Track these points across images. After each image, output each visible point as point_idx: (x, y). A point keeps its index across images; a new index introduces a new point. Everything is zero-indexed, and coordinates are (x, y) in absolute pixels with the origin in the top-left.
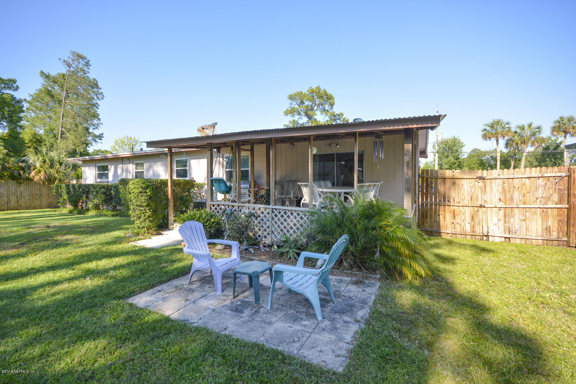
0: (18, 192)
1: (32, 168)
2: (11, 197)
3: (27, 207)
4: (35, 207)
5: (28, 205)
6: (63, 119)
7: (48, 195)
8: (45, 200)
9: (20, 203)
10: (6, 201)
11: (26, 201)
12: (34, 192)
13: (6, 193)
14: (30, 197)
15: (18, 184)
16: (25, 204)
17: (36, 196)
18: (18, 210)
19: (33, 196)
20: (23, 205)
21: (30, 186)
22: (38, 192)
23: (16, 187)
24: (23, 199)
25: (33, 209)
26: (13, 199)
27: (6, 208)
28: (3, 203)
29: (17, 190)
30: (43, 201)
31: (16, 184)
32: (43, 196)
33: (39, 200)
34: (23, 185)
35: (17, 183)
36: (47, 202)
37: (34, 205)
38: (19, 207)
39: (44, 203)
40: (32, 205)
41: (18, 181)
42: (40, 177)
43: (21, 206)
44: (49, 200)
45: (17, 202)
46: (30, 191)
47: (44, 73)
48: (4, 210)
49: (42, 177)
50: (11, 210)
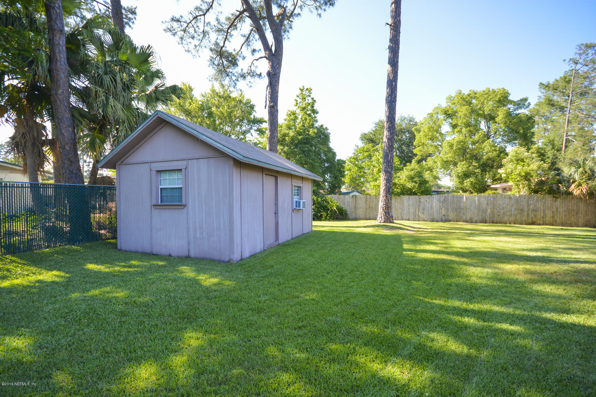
0: (554, 207)
1: (571, 181)
2: (547, 212)
3: (562, 223)
4: (570, 224)
5: (563, 222)
6: (568, 125)
7: (586, 211)
8: (582, 218)
9: (555, 219)
10: (542, 216)
11: (562, 217)
12: (570, 208)
13: (542, 208)
14: (566, 213)
15: (554, 199)
16: (561, 220)
17: (573, 212)
18: (553, 225)
19: (569, 212)
20: (558, 221)
21: (566, 201)
22: (575, 208)
23: (552, 202)
24: (559, 214)
25: (568, 226)
26: (549, 214)
27: (541, 223)
28: (539, 217)
29: (553, 205)
30: (580, 219)
31: (552, 199)
32: (580, 212)
33: (575, 217)
34: (559, 200)
35: (554, 197)
36: (584, 219)
37: (570, 222)
38: (554, 223)
39: (581, 221)
40: (568, 222)
41: (554, 195)
42: (582, 191)
43: (556, 221)
44: (587, 218)
45: (553, 217)
46: (566, 206)
47: (543, 84)
48: (540, 225)
49: (584, 191)
50: (547, 225)
